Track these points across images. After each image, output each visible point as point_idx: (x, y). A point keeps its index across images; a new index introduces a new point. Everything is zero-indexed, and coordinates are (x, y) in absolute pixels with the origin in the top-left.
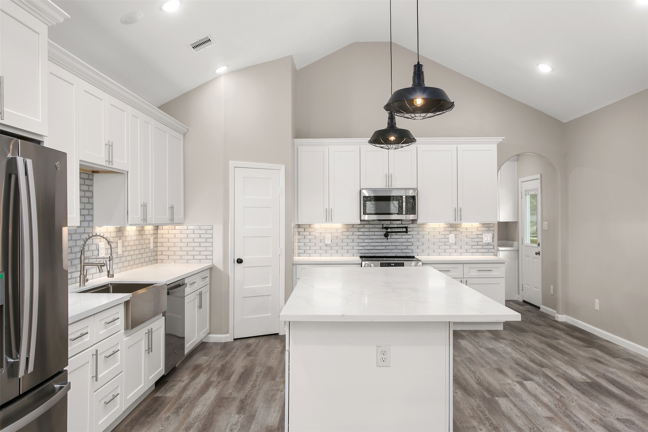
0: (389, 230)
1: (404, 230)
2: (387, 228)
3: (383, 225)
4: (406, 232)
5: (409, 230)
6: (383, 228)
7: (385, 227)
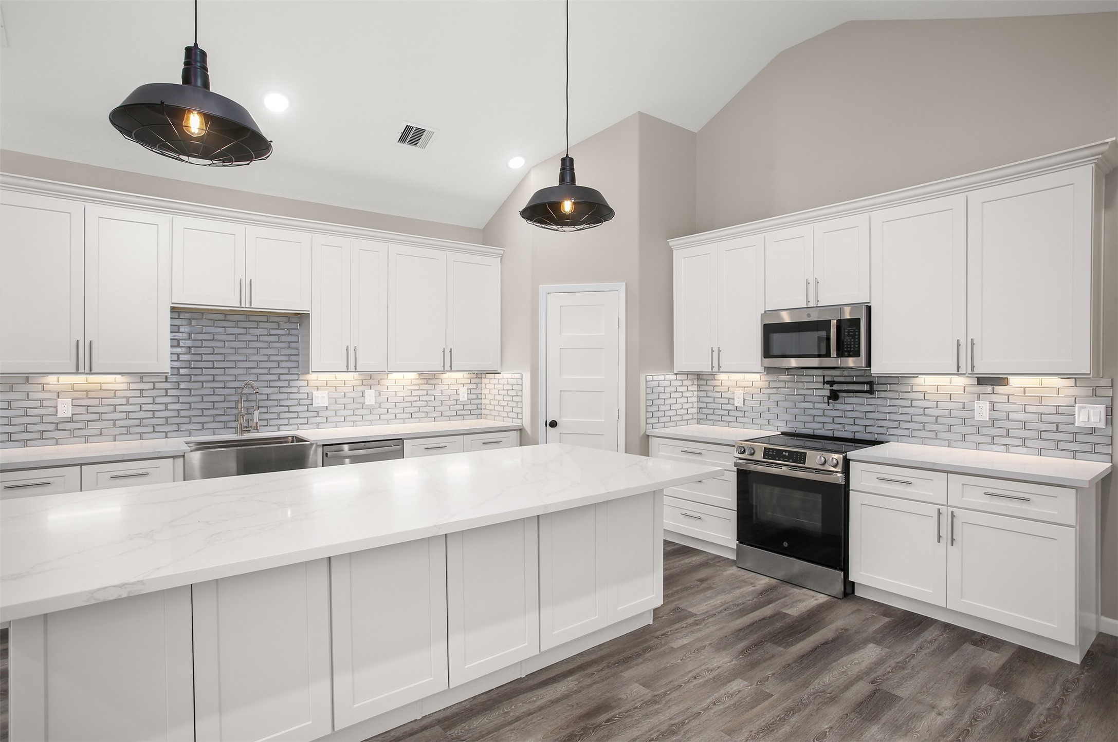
0: (835, 387)
1: (866, 387)
2: (832, 383)
3: (824, 376)
4: (871, 392)
5: (875, 387)
6: (824, 383)
7: (827, 381)
